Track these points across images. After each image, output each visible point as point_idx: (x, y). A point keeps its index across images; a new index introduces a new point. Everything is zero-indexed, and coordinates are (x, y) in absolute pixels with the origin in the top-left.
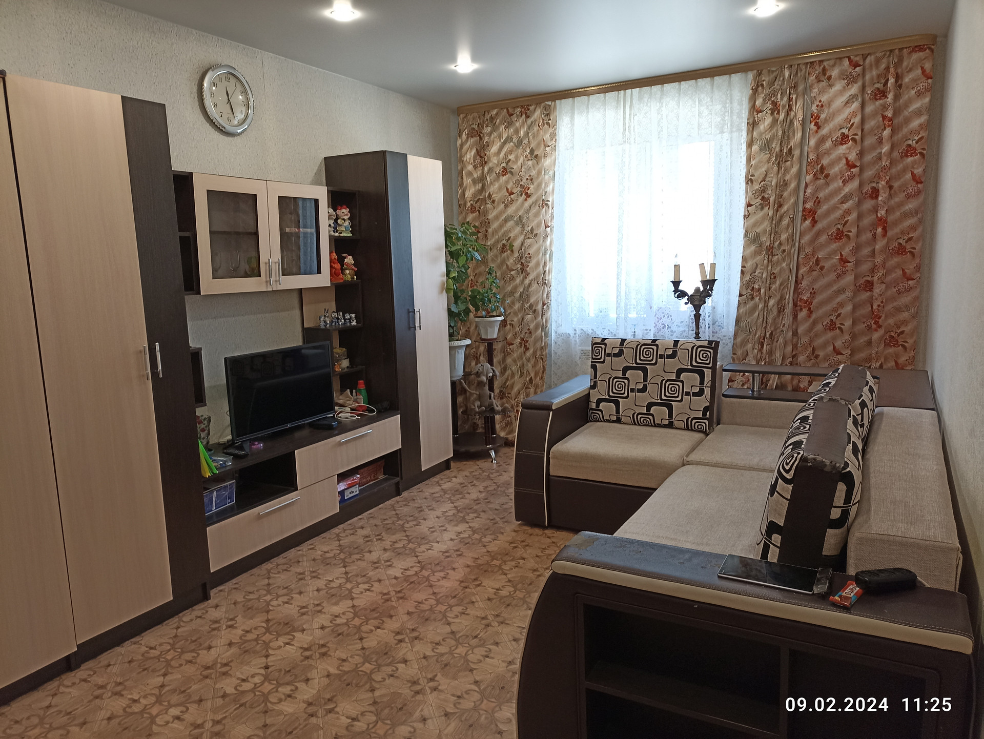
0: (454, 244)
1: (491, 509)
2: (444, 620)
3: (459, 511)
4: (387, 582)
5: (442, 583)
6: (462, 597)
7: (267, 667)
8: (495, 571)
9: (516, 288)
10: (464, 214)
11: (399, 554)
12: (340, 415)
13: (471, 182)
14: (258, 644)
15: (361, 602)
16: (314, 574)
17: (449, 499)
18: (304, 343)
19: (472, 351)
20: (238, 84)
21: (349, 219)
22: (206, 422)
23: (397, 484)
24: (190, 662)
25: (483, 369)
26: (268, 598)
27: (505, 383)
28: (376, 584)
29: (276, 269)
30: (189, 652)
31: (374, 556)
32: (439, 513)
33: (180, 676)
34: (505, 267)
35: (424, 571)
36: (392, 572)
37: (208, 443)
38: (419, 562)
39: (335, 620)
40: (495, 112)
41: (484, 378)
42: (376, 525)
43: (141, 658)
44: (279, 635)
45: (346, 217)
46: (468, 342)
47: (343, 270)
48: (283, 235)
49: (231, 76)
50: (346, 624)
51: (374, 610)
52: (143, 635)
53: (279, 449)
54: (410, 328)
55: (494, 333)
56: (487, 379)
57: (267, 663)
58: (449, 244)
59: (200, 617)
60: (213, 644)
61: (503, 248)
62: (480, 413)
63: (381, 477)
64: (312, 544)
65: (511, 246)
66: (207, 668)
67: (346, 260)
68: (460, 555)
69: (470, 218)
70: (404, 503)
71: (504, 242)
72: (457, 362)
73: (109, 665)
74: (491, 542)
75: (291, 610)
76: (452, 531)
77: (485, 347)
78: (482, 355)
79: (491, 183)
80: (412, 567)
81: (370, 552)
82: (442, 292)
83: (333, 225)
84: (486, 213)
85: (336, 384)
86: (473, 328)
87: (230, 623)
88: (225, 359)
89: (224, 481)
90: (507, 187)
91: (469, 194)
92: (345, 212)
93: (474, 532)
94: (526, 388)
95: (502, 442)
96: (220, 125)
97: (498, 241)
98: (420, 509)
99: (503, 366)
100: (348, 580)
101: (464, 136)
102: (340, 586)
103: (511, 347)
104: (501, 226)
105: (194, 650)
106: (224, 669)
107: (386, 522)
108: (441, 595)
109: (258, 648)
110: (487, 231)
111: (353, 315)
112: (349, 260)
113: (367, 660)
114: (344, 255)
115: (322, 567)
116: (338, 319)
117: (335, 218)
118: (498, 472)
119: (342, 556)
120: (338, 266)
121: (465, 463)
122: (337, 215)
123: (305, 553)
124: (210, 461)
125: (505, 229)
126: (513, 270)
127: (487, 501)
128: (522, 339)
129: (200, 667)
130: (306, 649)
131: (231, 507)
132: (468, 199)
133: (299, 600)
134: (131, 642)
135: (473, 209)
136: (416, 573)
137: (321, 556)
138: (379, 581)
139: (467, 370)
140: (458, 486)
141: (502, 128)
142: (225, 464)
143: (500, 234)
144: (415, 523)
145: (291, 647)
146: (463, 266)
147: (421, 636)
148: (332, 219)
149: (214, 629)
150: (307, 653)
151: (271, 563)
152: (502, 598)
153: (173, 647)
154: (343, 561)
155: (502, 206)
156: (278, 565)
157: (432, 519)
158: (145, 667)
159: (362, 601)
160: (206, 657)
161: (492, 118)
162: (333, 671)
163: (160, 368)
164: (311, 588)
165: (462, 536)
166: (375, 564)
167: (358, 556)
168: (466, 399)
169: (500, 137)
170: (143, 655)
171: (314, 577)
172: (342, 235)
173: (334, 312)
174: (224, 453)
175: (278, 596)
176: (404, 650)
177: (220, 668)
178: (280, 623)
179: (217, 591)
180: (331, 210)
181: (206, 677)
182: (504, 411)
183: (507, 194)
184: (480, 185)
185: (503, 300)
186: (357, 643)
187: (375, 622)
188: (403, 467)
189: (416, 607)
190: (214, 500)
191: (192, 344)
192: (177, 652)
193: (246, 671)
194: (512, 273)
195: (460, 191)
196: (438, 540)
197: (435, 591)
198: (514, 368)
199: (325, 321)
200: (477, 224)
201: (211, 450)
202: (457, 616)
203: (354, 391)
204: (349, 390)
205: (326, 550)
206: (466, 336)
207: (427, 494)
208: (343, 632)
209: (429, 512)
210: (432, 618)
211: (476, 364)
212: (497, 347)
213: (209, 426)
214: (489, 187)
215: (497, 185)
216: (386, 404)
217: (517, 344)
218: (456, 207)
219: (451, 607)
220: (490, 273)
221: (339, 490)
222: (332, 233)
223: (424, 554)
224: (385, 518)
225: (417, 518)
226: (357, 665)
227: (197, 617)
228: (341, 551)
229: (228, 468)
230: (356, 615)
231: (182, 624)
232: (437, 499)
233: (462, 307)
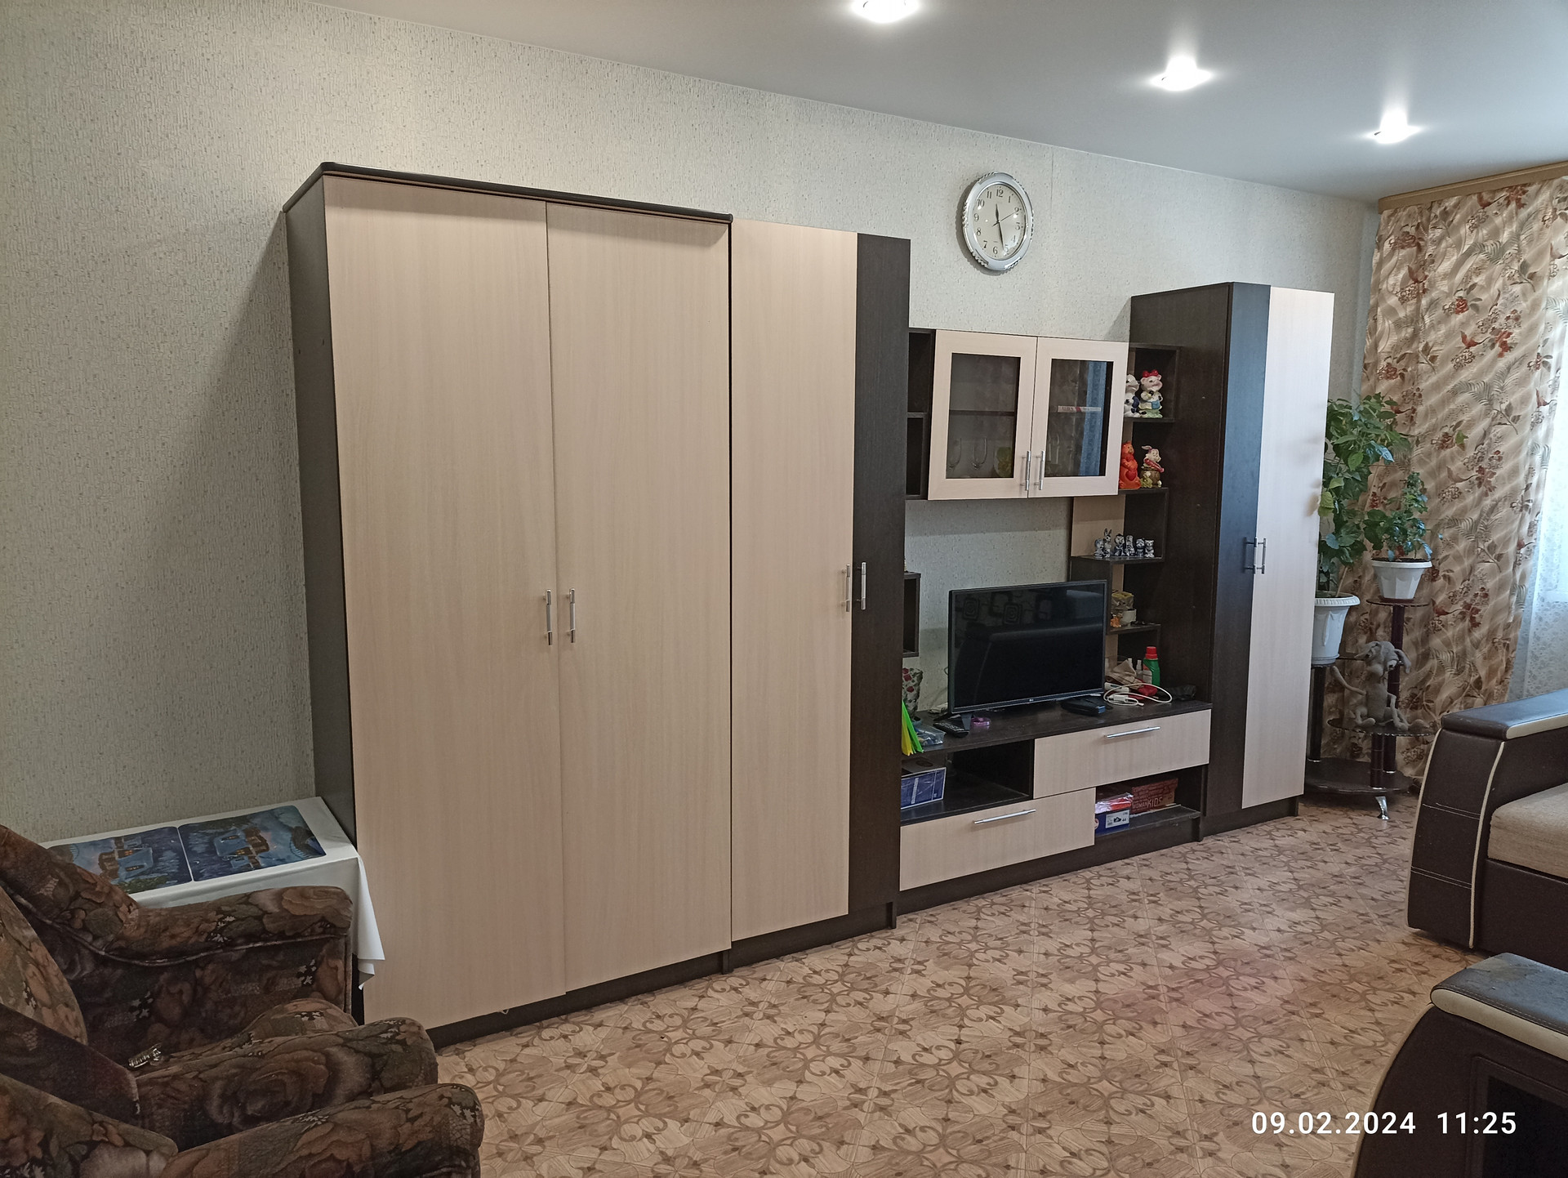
0: (1343, 433)
1: (1363, 897)
2: (1245, 1053)
3: (1300, 887)
4: (1156, 970)
5: (1251, 995)
6: (1283, 1025)
7: (959, 1042)
8: (1352, 1000)
9: (1464, 511)
10: (1372, 380)
11: (1182, 932)
12: (1111, 697)
13: (1392, 326)
14: (950, 1006)
15: (1110, 988)
16: (1044, 930)
17: (1287, 864)
18: (1068, 579)
19: (1362, 618)
20: (1014, 199)
21: (1159, 391)
22: (915, 679)
23: (1196, 821)
24: (861, 1004)
25: (1378, 652)
26: (973, 946)
27: (1424, 681)
28: (1137, 969)
29: (1038, 465)
30: (861, 991)
31: (1142, 925)
32: (1263, 882)
33: (846, 1019)
34: (1444, 474)
35: (1221, 968)
36: (1166, 956)
37: (915, 708)
38: (1215, 953)
39: (1066, 1005)
40: (1454, 201)
41: (1379, 668)
42: (1150, 879)
43: (802, 981)
44: (980, 1003)
45: (1155, 389)
46: (1354, 601)
47: (1140, 471)
48: (1053, 415)
49: (1004, 188)
50: (1082, 1014)
51: (1128, 1006)
52: (807, 952)
53: (1011, 734)
54: (1244, 569)
55: (1407, 589)
56: (1385, 670)
57: (959, 1036)
58: (1335, 433)
59: (880, 948)
60: (892, 989)
61: (1444, 441)
62: (1364, 728)
63: (1171, 805)
64: (1046, 885)
65: (1461, 439)
66: (881, 1019)
67: (1147, 456)
68: (1290, 959)
69: (1383, 387)
70: (1205, 855)
71: (1446, 430)
72: (1327, 634)
73: (765, 979)
74: (1353, 950)
75: (1003, 973)
76: (1283, 917)
77: (1390, 613)
78: (1382, 626)
79: (1432, 326)
80: (1201, 957)
81: (1136, 917)
82: (1310, 513)
83: (1132, 401)
84: (1415, 378)
85: (1110, 647)
86: (1368, 578)
87: (916, 967)
88: (950, 592)
89: (931, 766)
90: (1463, 333)
91: (1384, 346)
92: (1153, 382)
93: (1324, 928)
94: (1468, 695)
95: (1405, 786)
96: (983, 260)
97: (1434, 429)
98: (1231, 870)
99: (1422, 650)
100: (1093, 951)
101: (1387, 246)
102: (1081, 957)
103: (1442, 618)
104: (1444, 402)
105: (866, 989)
106: (902, 1027)
107: (1169, 878)
108: (1246, 1013)
109: (950, 1011)
110: (1414, 411)
111: (1150, 542)
112: (1153, 455)
113: (1105, 1076)
114: (1145, 448)
115: (1056, 922)
116: (1124, 546)
117: (1136, 390)
118: (1389, 835)
119: (1090, 913)
120: (1133, 464)
121: (1326, 810)
122: (1141, 385)
123: (1034, 896)
124: (914, 734)
125: (1452, 406)
126: (1462, 480)
127: (1358, 881)
128: (1467, 606)
129: (871, 1014)
130: (1017, 1034)
131: (937, 805)
132: (1384, 355)
133: (1016, 961)
134: (793, 957)
135: (1390, 372)
136: (1208, 969)
137: (1058, 906)
138: (1144, 965)
139: (1349, 650)
140: (1307, 847)
141: (1464, 230)
142: (934, 740)
143: (1439, 417)
144: (1217, 889)
145: (997, 1025)
146: (1358, 470)
147: (1199, 1067)
148: (1132, 391)
149: (895, 970)
150: (1018, 1040)
151: (983, 898)
152: (1357, 1047)
153: (842, 976)
154: (1091, 920)
155: (1451, 365)
156: (993, 904)
157: (1249, 889)
158: (805, 994)
159: (1112, 988)
160: (880, 1004)
161: (1446, 214)
162: (1052, 1075)
163: (864, 596)
164: (1036, 949)
165: (1299, 928)
166: (1142, 938)
167: (1115, 920)
168: (1343, 701)
169: (1459, 244)
170: (804, 978)
171: (1043, 934)
172: (1146, 416)
173: (1120, 535)
174: (934, 725)
175: (987, 948)
176: (1168, 1080)
177: (897, 1024)
178: (985, 986)
179: (905, 919)
180: (1132, 379)
181: (878, 1030)
182: (1415, 731)
183: (1463, 345)
184: (1410, 330)
185: (1434, 534)
186: (1093, 1047)
187: (1129, 1025)
188: (1208, 795)
189: (1198, 1021)
190: (915, 788)
191: (910, 567)
192: (846, 986)
193: (930, 1038)
194: (1459, 485)
195: (1369, 342)
196: (1254, 925)
197: (1236, 1005)
198: (1445, 657)
199: (1103, 550)
200: (1395, 399)
201: (919, 720)
202: (1268, 1054)
203: (1139, 661)
204: (1130, 659)
205: (1067, 898)
206: (1352, 591)
207: (1248, 848)
208: (1075, 1025)
209: (1246, 878)
210: (1224, 1045)
211: (1368, 641)
212: (1415, 615)
213: (919, 685)
214: (1427, 333)
215: (1443, 330)
216: (1189, 690)
217: (1457, 613)
218: (1358, 368)
219: (1260, 1036)
220: (1410, 485)
221: (1097, 812)
222: (1130, 414)
223: (1226, 942)
224: (1169, 871)
225: (1223, 883)
226: (1089, 1078)
227: (876, 948)
228: (1090, 905)
229: (937, 748)
230: (1099, 1005)
231: (856, 951)
232: (1264, 860)
233: (1348, 540)
